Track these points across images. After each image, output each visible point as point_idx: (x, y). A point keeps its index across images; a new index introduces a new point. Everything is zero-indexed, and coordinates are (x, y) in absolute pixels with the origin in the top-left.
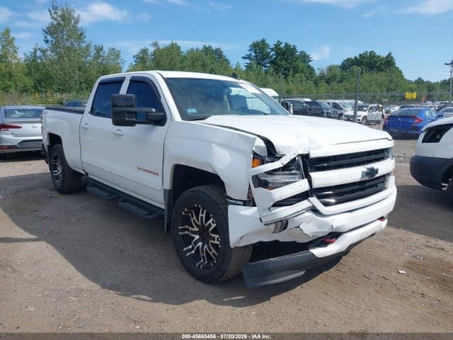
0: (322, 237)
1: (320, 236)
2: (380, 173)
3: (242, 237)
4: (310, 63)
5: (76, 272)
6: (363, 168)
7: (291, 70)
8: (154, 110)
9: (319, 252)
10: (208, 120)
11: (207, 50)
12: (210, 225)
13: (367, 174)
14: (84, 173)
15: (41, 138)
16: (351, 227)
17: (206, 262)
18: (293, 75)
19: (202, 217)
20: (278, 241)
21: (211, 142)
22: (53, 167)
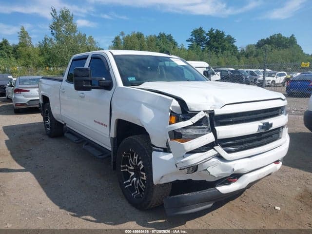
0: (226, 177)
1: (224, 177)
2: (274, 127)
3: (162, 177)
4: (234, 44)
5: (47, 197)
6: (259, 123)
7: (220, 49)
8: (104, 79)
9: (223, 189)
10: (142, 86)
11: (162, 36)
12: (140, 165)
13: (262, 127)
14: (63, 123)
15: (38, 98)
16: (250, 170)
17: (139, 193)
18: (222, 52)
19: (135, 159)
20: (191, 180)
21: (141, 103)
22: (45, 119)
